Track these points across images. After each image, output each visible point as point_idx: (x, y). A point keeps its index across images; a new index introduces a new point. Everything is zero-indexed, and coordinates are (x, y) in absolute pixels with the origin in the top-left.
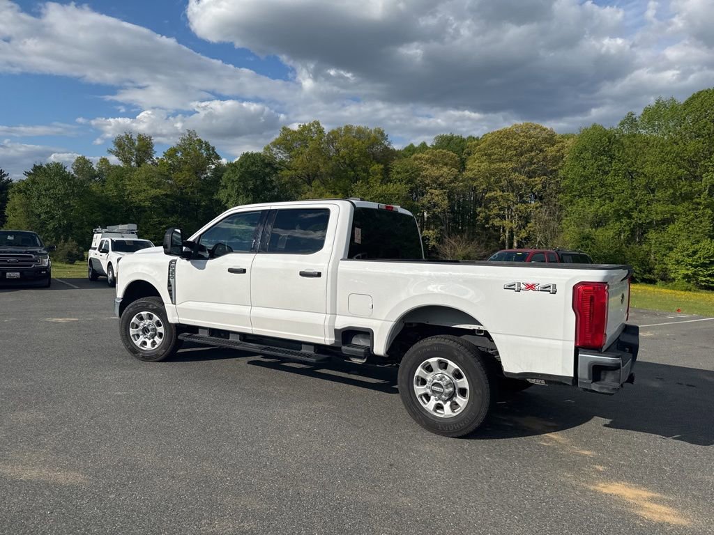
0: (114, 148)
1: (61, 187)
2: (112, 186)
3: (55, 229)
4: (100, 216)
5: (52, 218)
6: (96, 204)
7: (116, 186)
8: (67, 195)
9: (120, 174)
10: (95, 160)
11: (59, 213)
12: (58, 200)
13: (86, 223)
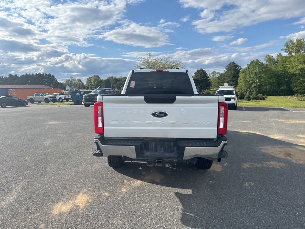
0: (285, 48)
1: (257, 69)
2: (280, 66)
3: (255, 87)
4: (274, 80)
5: (254, 82)
6: (272, 75)
7: (283, 65)
8: (260, 72)
9: (286, 59)
10: (274, 55)
11: (256, 80)
12: (256, 75)
13: (268, 84)
